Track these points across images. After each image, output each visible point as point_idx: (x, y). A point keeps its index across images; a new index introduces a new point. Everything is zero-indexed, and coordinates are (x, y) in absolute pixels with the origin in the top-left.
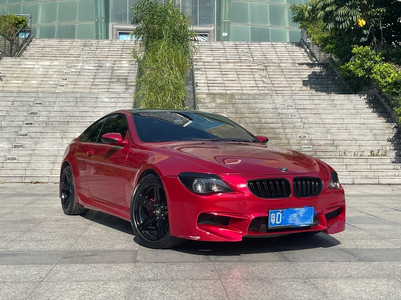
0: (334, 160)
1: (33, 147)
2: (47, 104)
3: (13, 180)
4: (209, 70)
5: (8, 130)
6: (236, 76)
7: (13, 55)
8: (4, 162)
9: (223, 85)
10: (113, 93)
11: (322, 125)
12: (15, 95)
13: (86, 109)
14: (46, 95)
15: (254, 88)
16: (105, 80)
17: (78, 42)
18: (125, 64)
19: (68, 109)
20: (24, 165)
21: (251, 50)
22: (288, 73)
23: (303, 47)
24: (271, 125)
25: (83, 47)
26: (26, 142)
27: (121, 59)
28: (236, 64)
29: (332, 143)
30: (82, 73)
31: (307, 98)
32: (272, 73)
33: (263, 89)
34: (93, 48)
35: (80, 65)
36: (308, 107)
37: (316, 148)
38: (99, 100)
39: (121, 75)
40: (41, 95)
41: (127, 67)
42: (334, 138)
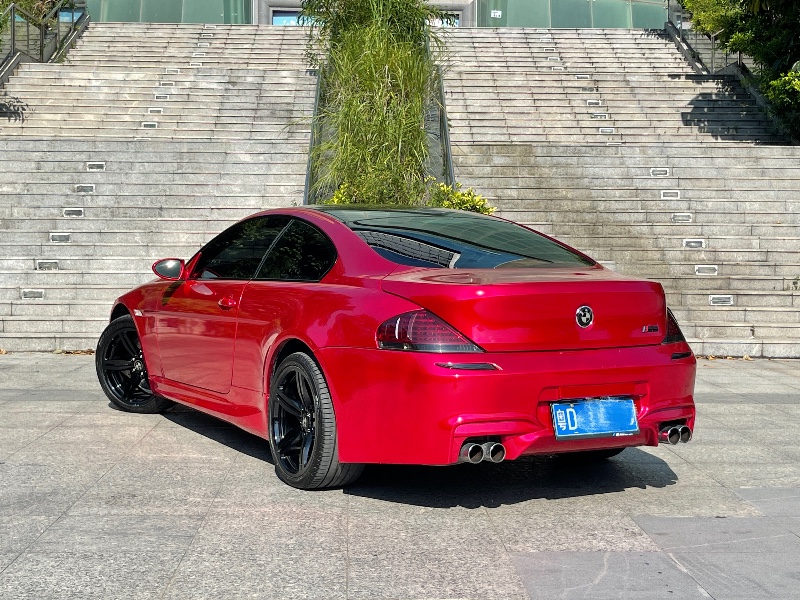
0: (773, 300)
1: (83, 267)
2: (115, 167)
3: (36, 345)
4: (472, 89)
5: (26, 227)
6: (530, 103)
7: (45, 58)
8: (14, 302)
9: (502, 124)
10: (261, 142)
11: (736, 218)
12: (44, 146)
13: (201, 179)
14: (114, 146)
15: (573, 131)
16: (244, 113)
17: (186, 32)
18: (287, 77)
19: (162, 179)
20: (59, 309)
21: (558, 45)
22: (647, 98)
23: (672, 39)
24: (620, 217)
25: (196, 41)
26: (67, 255)
27: (279, 67)
28: (529, 77)
29: (764, 258)
30: (192, 98)
31: (696, 152)
32: (611, 97)
33: (594, 131)
34: (217, 44)
35: (188, 80)
36: (701, 173)
37: (727, 270)
38: (230, 159)
39: (279, 100)
40: (101, 147)
41: (292, 83)
42: (767, 246)
